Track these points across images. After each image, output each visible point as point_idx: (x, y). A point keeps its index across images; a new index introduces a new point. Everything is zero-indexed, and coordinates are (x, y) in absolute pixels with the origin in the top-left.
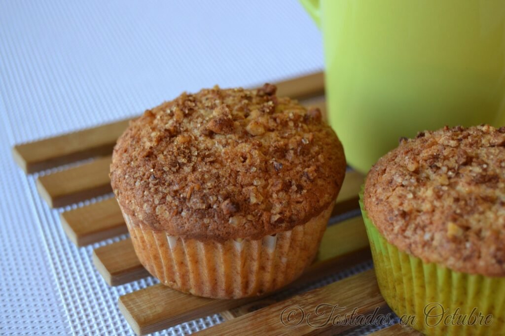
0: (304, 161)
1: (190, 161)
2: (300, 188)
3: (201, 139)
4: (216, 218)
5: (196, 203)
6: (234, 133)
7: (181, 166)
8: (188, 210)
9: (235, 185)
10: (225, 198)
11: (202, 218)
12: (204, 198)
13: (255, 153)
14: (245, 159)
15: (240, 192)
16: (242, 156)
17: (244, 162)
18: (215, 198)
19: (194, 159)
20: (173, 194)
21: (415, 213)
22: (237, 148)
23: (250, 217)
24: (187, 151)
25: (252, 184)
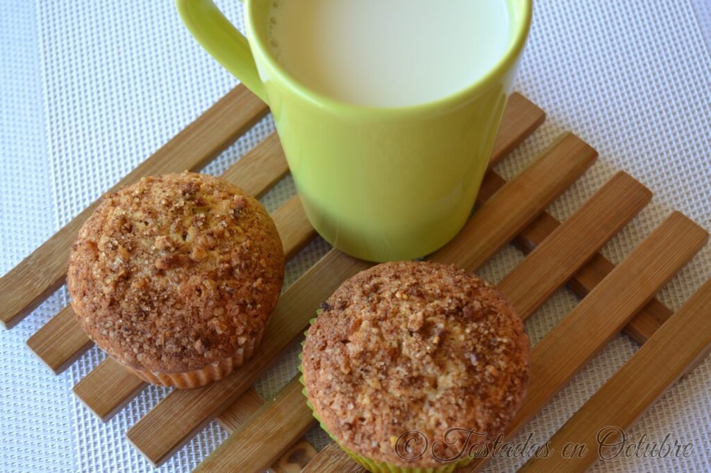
0: (250, 274)
1: (153, 308)
2: (254, 303)
3: (155, 278)
4: (193, 357)
5: (171, 347)
6: (182, 266)
7: (147, 314)
8: (167, 355)
9: (199, 322)
10: (196, 338)
11: (181, 359)
12: (178, 342)
13: (207, 283)
14: (199, 291)
15: (206, 327)
16: (196, 289)
17: (199, 295)
18: (187, 340)
19: (156, 304)
20: (148, 343)
21: (359, 422)
22: (189, 282)
23: (220, 347)
24: (147, 298)
25: (213, 316)
